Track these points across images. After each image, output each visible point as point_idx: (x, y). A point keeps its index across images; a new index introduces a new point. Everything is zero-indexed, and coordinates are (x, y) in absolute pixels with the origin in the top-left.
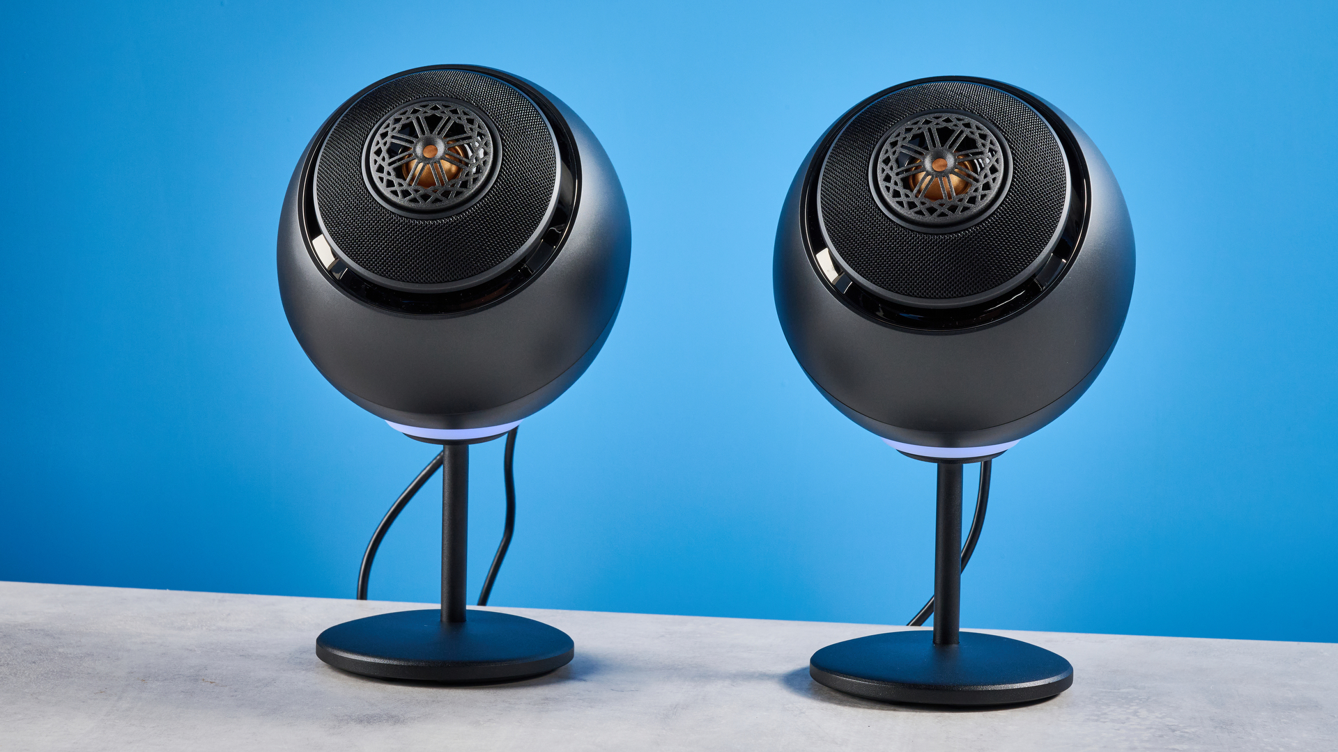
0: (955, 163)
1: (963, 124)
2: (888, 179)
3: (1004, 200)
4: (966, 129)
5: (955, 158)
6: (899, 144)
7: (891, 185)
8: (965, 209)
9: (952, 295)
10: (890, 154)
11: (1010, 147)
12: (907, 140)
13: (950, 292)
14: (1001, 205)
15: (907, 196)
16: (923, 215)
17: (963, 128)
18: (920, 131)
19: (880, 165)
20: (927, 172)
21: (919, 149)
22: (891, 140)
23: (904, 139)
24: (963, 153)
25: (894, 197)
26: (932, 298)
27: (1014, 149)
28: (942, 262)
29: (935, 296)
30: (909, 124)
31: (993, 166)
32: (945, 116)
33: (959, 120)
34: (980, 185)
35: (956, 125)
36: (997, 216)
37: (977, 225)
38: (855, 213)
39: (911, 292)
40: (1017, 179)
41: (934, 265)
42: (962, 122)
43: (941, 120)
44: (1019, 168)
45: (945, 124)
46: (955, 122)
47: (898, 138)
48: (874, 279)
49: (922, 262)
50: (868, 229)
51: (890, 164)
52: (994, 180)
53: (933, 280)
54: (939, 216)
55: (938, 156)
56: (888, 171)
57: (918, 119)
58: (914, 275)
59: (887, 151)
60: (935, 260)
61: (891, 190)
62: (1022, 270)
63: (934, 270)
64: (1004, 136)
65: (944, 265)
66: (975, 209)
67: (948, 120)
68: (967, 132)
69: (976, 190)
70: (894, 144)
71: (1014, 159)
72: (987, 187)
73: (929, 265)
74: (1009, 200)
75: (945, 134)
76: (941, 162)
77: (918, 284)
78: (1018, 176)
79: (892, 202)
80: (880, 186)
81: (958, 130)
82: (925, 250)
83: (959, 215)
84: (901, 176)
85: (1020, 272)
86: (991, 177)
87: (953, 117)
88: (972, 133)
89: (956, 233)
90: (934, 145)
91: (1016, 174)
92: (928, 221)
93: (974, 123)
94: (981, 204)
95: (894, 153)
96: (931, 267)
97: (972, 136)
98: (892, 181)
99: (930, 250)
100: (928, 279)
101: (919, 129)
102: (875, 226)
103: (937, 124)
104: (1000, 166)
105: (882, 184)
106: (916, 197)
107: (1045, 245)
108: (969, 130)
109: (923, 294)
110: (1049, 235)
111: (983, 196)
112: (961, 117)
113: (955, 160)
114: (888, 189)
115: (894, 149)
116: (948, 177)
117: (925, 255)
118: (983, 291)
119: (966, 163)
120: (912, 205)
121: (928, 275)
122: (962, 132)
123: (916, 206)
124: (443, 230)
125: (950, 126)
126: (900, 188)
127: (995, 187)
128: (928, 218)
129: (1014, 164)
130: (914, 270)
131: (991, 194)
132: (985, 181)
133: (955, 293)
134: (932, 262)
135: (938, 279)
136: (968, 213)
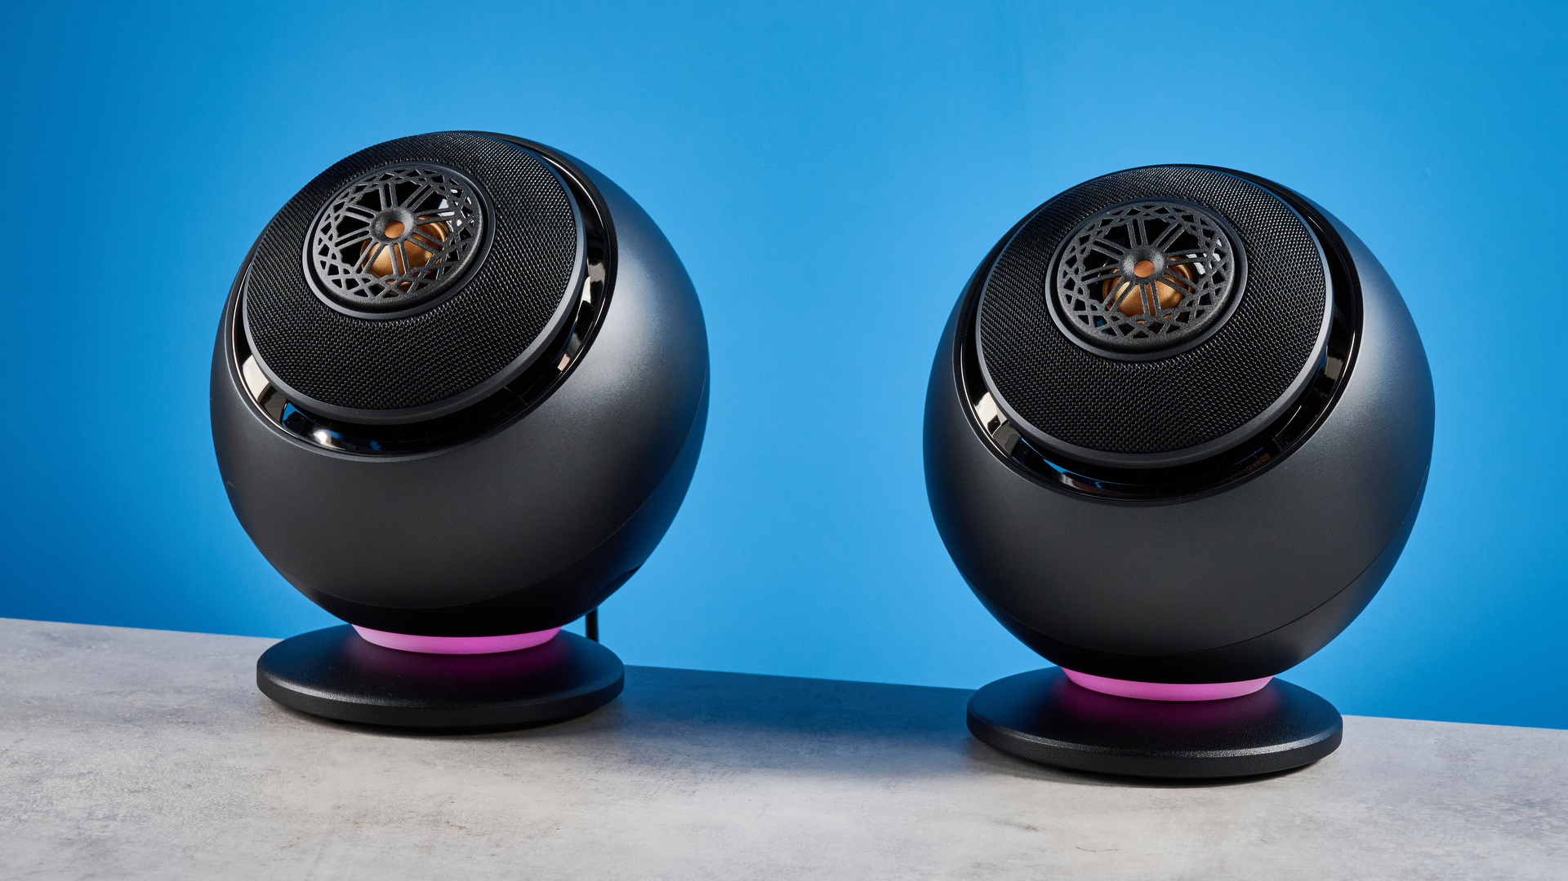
0: (1165, 266)
1: (1182, 216)
2: (1070, 285)
3: (1230, 319)
4: (1186, 222)
5: (1165, 259)
6: (1091, 240)
7: (1074, 294)
8: (1173, 328)
9: (1148, 448)
10: (1077, 253)
11: (1247, 251)
12: (1103, 234)
13: (1145, 445)
14: (1225, 327)
15: (1094, 308)
16: (1114, 334)
17: (1182, 221)
18: (1122, 223)
19: (1062, 267)
20: (1125, 276)
21: (1117, 246)
22: (1082, 234)
23: (1099, 233)
24: (1177, 253)
25: (1076, 309)
26: (1120, 452)
27: (1251, 254)
28: (1136, 402)
29: (1124, 450)
30: (1108, 215)
31: (1218, 273)
32: (1159, 206)
33: (1178, 210)
34: (1198, 298)
35: (1172, 218)
36: (1218, 340)
37: (1189, 352)
38: (1023, 332)
39: (1091, 442)
40: (1252, 294)
41: (1125, 405)
42: (1181, 214)
43: (1153, 210)
44: (1256, 278)
45: (1158, 216)
46: (1172, 212)
47: (1091, 233)
48: (1041, 423)
49: (1108, 401)
50: (1038, 354)
51: (1075, 267)
52: (1218, 291)
53: (1122, 426)
54: (1136, 337)
55: (1142, 258)
56: (1071, 275)
57: (1122, 208)
58: (1096, 418)
59: (1074, 249)
60: (1126, 398)
61: (1073, 301)
62: (1250, 419)
63: (1124, 412)
64: (1240, 236)
65: (1139, 406)
66: (1186, 330)
67: (1163, 211)
68: (1187, 226)
69: (1190, 304)
70: (1084, 240)
71: (1250, 267)
72: (1206, 300)
73: (1118, 404)
74: (1238, 320)
75: (1155, 228)
76: (1147, 265)
77: (1101, 432)
78: (1253, 289)
79: (1073, 316)
80: (1059, 295)
81: (1174, 224)
82: (1113, 384)
83: (1163, 336)
84: (1089, 281)
85: (1246, 422)
86: (1213, 287)
87: (1169, 207)
88: (1194, 228)
89: (1158, 361)
90: (1139, 242)
91: (1250, 286)
92: (1120, 343)
93: (1198, 215)
94: (1196, 324)
95: (1083, 251)
96: (1121, 408)
97: (1194, 232)
98: (1076, 288)
99: (1121, 384)
100: (1116, 425)
101: (1121, 220)
102: (1047, 350)
103: (1147, 215)
104: (1228, 274)
105: (1062, 293)
106: (1107, 309)
107: (1286, 387)
108: (1190, 224)
109: (1107, 446)
110: (1292, 373)
111: (1200, 313)
112: (1182, 207)
113: (1166, 262)
114: (1069, 298)
115: (1083, 246)
116: (1153, 284)
117: (1112, 391)
118: (1192, 446)
119: (1182, 267)
120: (1098, 320)
121: (1116, 418)
122: (1179, 226)
123: (1105, 322)
124: (396, 336)
125: (1164, 218)
126: (1085, 298)
127: (1220, 302)
128: (1120, 339)
129: (1249, 272)
130: (1096, 411)
131: (1212, 311)
132: (1204, 293)
133: (1152, 446)
134: (1122, 401)
135: (1129, 426)
136: (1176, 335)
